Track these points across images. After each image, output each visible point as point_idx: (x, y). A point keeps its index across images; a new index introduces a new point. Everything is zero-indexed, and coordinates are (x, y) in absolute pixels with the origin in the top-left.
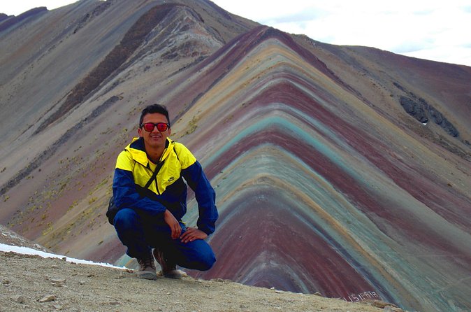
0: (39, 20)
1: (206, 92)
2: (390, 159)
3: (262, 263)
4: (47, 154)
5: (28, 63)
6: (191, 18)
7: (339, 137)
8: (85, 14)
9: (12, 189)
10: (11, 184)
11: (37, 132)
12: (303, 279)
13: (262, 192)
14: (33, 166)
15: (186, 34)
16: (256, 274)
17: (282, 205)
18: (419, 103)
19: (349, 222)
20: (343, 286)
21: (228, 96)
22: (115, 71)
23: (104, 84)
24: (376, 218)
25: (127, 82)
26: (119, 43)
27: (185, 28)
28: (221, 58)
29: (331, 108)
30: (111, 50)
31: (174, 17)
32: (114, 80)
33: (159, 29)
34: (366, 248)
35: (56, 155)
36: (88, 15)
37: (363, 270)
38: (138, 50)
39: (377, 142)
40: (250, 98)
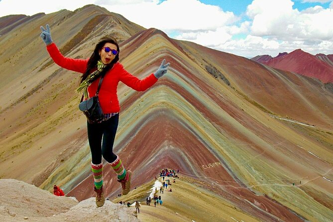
0: (42, 18)
1: (126, 57)
2: (217, 96)
3: (165, 146)
4: (46, 81)
5: (35, 38)
6: (115, 22)
7: (194, 84)
8: (63, 17)
9: (29, 97)
10: (29, 95)
11: (40, 71)
12: (186, 155)
13: (163, 110)
14: (39, 87)
15: (112, 29)
16: (164, 152)
17: (173, 117)
18: (214, 69)
19: (204, 127)
20: (205, 159)
21: (138, 60)
22: (78, 44)
23: (73, 50)
24: (216, 125)
25: (84, 50)
26: (80, 31)
27: (112, 26)
28: (132, 41)
29: (190, 70)
30: (76, 34)
31: (107, 21)
32: (78, 48)
33: (100, 26)
34: (213, 140)
35: (50, 82)
36: (65, 18)
37: (213, 151)
38: (89, 35)
39: (211, 88)
40: (150, 62)
